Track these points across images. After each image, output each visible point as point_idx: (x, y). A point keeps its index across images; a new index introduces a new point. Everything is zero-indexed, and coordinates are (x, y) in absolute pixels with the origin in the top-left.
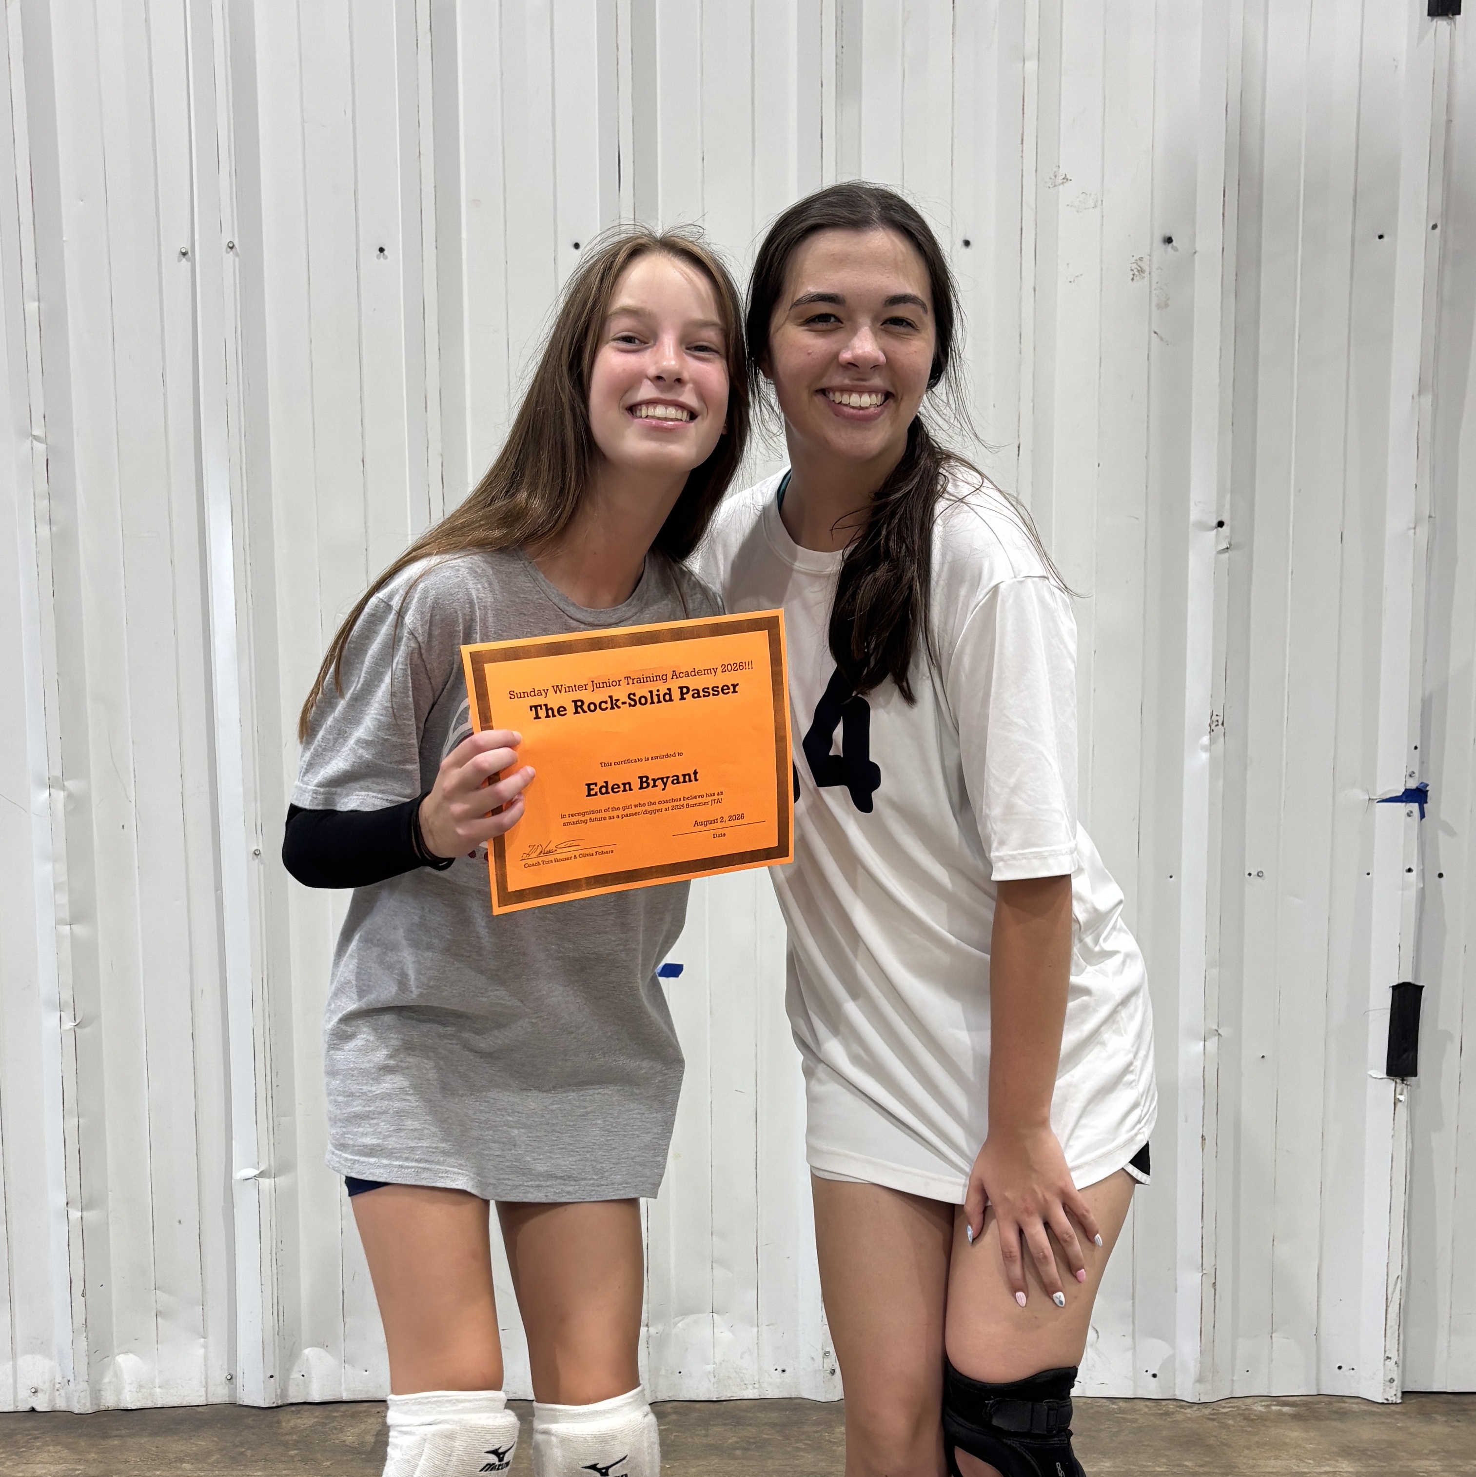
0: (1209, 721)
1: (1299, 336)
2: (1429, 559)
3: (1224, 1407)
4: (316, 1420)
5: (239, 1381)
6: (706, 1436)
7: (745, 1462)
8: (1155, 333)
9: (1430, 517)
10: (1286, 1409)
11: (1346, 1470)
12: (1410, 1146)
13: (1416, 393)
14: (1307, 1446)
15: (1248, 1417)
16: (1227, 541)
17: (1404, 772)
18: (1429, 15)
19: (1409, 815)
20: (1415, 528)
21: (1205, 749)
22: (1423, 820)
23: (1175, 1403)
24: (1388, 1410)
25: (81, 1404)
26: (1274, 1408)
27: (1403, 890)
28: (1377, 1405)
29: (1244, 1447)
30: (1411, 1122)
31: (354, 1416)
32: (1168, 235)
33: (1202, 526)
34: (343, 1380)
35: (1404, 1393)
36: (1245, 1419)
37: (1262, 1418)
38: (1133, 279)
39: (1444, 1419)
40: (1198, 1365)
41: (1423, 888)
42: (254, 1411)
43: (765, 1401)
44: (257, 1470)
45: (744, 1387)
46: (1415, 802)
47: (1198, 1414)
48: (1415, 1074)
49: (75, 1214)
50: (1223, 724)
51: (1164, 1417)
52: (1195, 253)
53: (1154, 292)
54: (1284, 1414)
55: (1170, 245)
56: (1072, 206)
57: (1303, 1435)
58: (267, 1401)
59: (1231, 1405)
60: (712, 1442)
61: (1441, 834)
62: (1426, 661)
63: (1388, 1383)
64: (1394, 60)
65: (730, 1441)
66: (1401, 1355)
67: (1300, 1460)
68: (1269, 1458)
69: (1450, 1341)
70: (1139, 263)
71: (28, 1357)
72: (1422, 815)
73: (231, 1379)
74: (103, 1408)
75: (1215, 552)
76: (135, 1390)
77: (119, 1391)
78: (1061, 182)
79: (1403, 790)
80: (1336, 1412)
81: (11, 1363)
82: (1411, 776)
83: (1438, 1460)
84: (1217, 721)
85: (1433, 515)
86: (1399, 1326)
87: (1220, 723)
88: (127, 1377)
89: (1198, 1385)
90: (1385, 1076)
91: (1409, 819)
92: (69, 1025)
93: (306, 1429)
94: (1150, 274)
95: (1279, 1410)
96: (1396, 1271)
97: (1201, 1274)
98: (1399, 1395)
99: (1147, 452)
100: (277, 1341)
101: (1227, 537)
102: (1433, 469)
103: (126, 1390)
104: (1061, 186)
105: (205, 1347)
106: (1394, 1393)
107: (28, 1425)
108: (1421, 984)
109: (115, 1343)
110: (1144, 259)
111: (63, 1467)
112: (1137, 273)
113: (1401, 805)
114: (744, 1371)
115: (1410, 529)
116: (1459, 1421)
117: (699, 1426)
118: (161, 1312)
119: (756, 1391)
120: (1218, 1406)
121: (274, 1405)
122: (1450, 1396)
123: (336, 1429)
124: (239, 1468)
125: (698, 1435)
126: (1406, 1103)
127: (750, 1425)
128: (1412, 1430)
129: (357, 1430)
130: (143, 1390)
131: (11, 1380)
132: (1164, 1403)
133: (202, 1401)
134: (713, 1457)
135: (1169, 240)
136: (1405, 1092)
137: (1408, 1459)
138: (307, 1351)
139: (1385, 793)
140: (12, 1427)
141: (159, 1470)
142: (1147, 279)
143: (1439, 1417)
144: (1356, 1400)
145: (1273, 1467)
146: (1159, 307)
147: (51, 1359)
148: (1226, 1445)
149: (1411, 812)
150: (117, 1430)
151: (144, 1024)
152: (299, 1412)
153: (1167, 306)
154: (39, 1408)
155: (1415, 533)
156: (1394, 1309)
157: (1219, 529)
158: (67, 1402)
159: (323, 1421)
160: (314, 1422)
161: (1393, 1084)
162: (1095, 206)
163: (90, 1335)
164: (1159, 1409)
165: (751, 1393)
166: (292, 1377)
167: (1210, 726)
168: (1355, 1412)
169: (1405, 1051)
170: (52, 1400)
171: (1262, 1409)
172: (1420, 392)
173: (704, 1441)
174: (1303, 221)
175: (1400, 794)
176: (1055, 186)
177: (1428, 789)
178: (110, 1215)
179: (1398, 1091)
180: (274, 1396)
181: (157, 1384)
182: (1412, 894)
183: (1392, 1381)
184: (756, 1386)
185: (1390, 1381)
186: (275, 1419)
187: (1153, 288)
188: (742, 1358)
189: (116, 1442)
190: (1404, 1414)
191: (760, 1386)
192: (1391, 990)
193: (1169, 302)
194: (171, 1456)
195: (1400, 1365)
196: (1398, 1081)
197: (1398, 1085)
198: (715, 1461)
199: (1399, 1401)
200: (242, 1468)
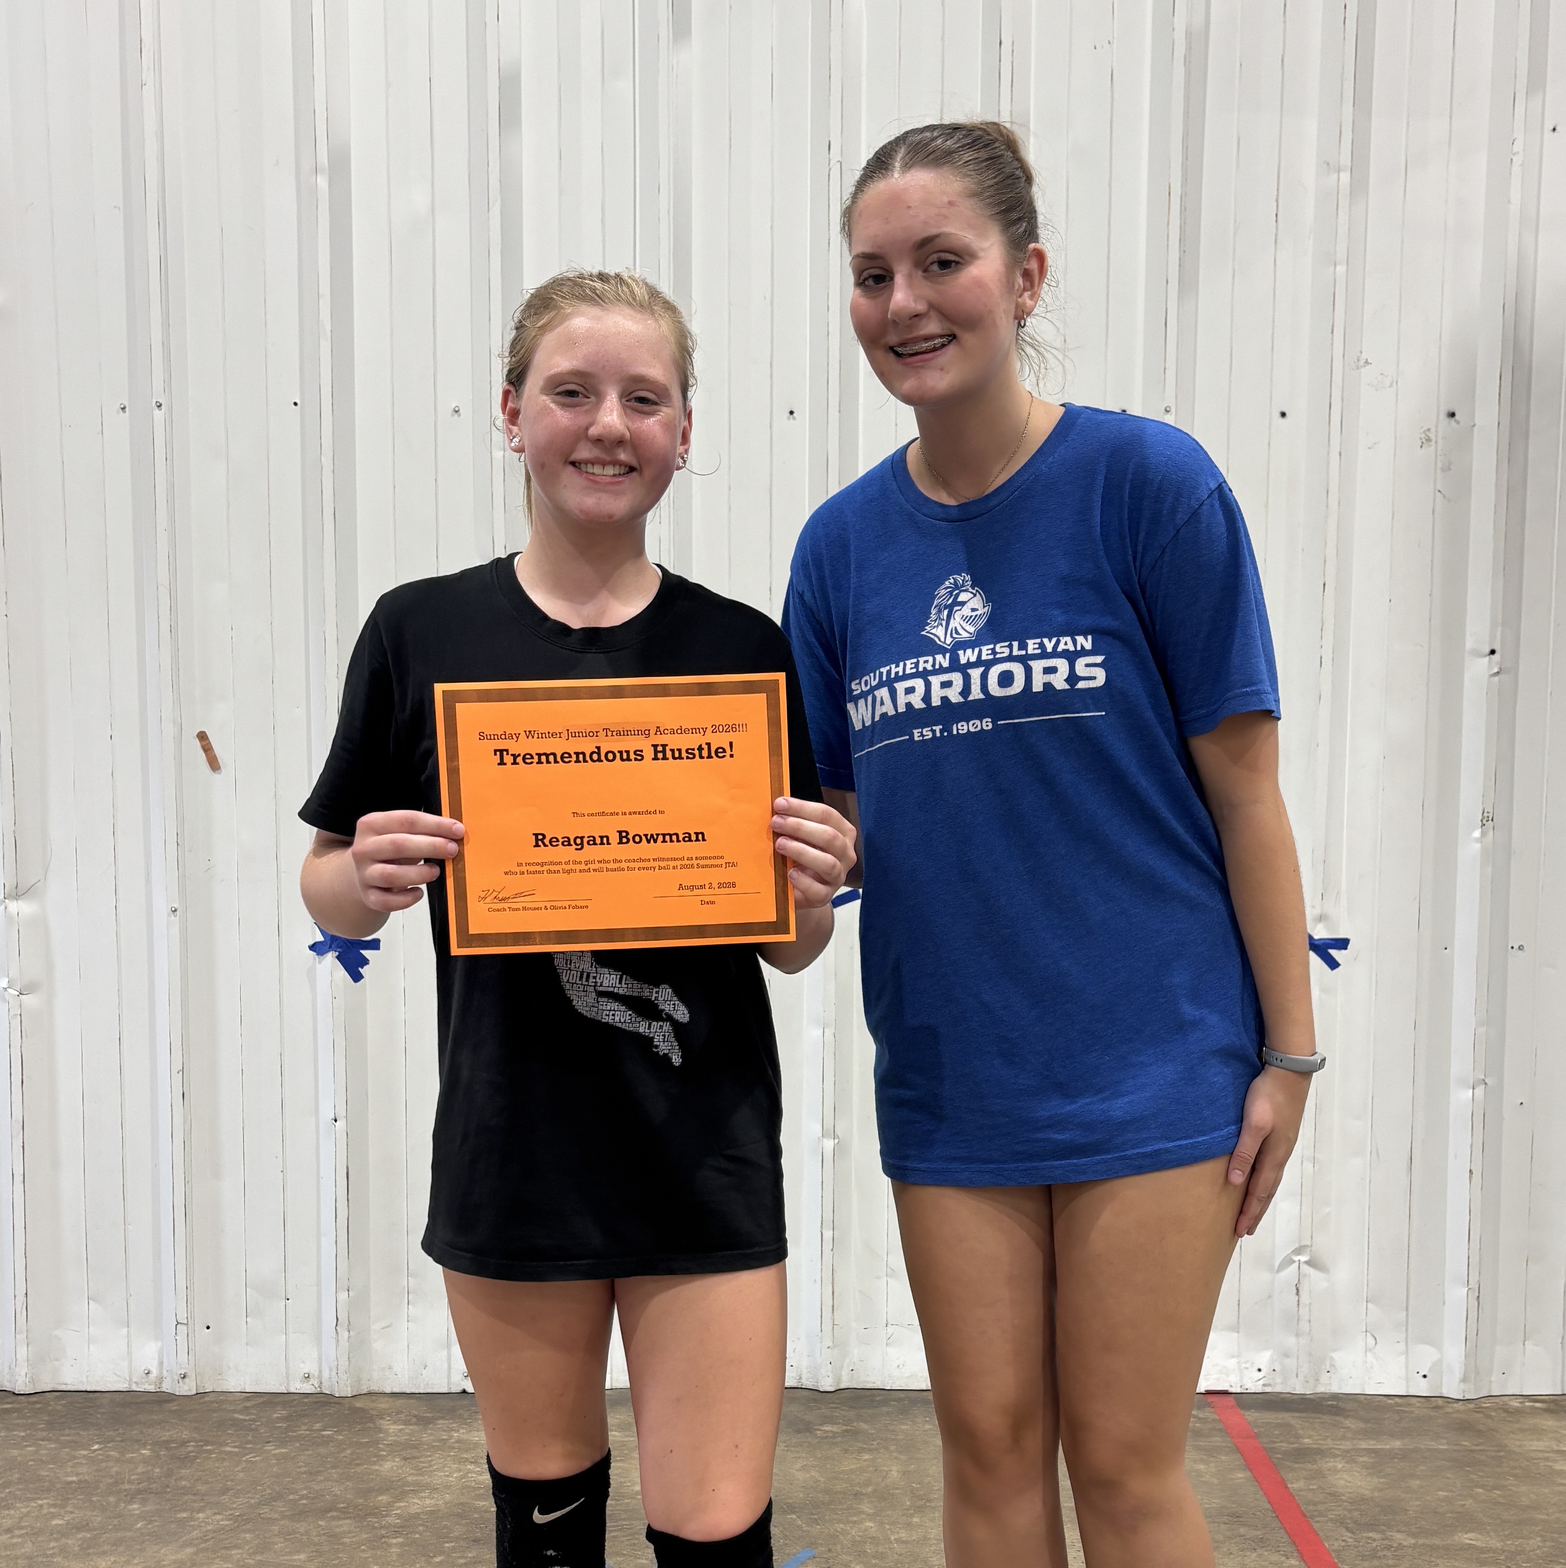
0: (1481, 817)
1: (1560, 496)
3: (1487, 1403)
8: (1439, 491)
10: (1537, 1405)
14: (1560, 1432)
15: (1506, 1410)
16: (1498, 666)
21: (1477, 840)
23: (1441, 1399)
26: (1527, 1404)
29: (1510, 1431)
32: (1452, 410)
33: (1477, 654)
36: (1503, 1412)
37: (1519, 1412)
38: (1421, 447)
40: (1463, 1368)
47: (1462, 1409)
50: (1492, 820)
51: (1434, 1411)
52: (1474, 425)
53: (1439, 458)
54: (1536, 1408)
55: (1453, 418)
56: (1372, 385)
57: (1556, 1424)
59: (1490, 1401)
70: (1428, 433)
75: (1487, 676)
78: (1363, 365)
81: (446, 1351)
84: (1488, 817)
87: (1490, 818)
89: (1462, 1385)
94: (1436, 442)
95: (1532, 1406)
97: (1467, 1289)
99: (1431, 591)
101: (1497, 663)
104: (1363, 369)
110: (1432, 430)
112: (1424, 440)
120: (1479, 1402)
131: (445, 1366)
132: (1433, 1399)
142: (1433, 448)
146: (1443, 470)
153: (1449, 469)
157: (1491, 656)
162: (1391, 386)
164: (1429, 1404)
167: (1482, 821)
171: (1518, 1405)
176: (1358, 368)
187: (1438, 455)
193: (1451, 467)
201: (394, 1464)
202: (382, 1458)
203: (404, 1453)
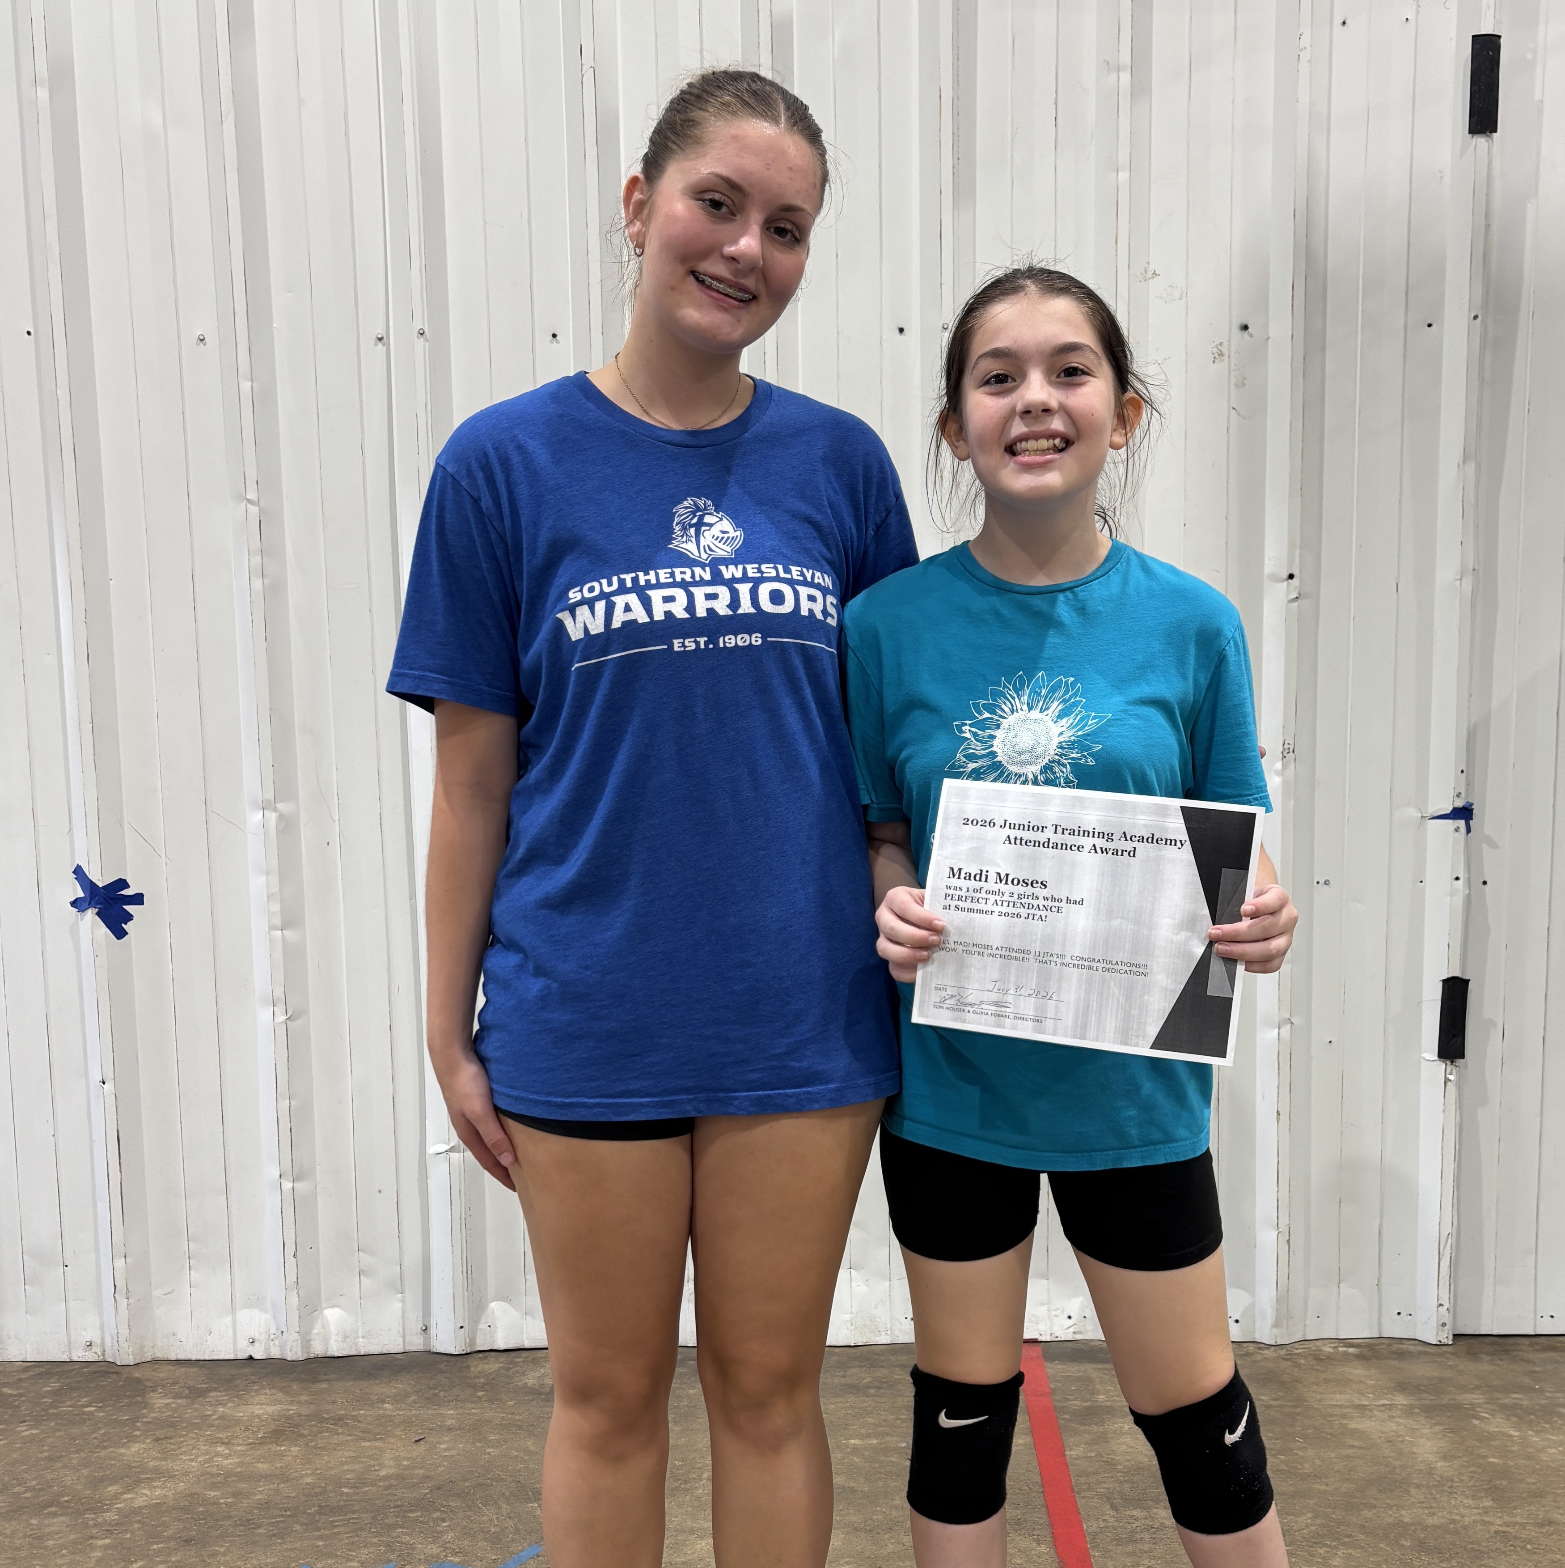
0: (1281, 749)
1: (1360, 412)
2: (1473, 606)
3: (1297, 1349)
4: (501, 1365)
5: (433, 1331)
6: (844, 1377)
7: (878, 1399)
8: (1234, 408)
9: (1474, 570)
10: (1351, 1350)
11: (1401, 1402)
12: (1458, 1120)
13: (1461, 460)
14: (1368, 1382)
15: (1318, 1357)
16: (1297, 591)
17: (1452, 793)
18: (1470, 133)
19: (1457, 830)
20: (1461, 580)
21: (1277, 773)
22: (1469, 834)
23: (1254, 1345)
24: (1439, 1351)
25: (294, 1352)
26: (1341, 1349)
27: (1451, 896)
28: (1431, 1346)
29: (1314, 1383)
30: (1459, 1100)
31: (535, 1361)
32: (1245, 322)
33: (1275, 578)
34: (524, 1330)
35: (1455, 1336)
36: (1315, 1359)
37: (1330, 1358)
38: (1214, 362)
39: (1489, 1358)
40: (1275, 1312)
41: (1469, 894)
42: (445, 1358)
43: (897, 1346)
44: (449, 1410)
45: (877, 1333)
46: (1462, 819)
47: (1274, 1355)
48: (1462, 1056)
49: (288, 1185)
50: (1293, 752)
51: (1245, 1358)
52: (1268, 339)
53: (1233, 373)
54: (1349, 1354)
55: (1247, 332)
56: (1161, 298)
57: (1366, 1372)
58: (458, 1348)
59: (1302, 1346)
60: (849, 1382)
61: (1484, 846)
62: (1471, 695)
63: (1441, 1327)
64: (1440, 172)
65: (865, 1381)
66: (1452, 1302)
67: (1362, 1394)
68: (1334, 1393)
69: (1495, 1290)
70: (1220, 347)
71: (246, 1311)
72: (1469, 830)
73: (426, 1330)
74: (312, 1356)
75: (1285, 601)
76: (340, 1340)
77: (326, 1341)
78: (1150, 276)
79: (1451, 809)
80: (1394, 1353)
81: (231, 1317)
82: (1458, 796)
83: (1481, 1394)
84: (1289, 749)
85: (1476, 568)
86: (1450, 1277)
87: (1291, 750)
88: (333, 1329)
89: (1274, 1330)
90: (1436, 1058)
91: (1457, 834)
92: (281, 1018)
93: (492, 1373)
94: (1229, 357)
95: (1345, 1352)
96: (1447, 1229)
97: (1277, 1232)
98: (1451, 1337)
99: (1227, 514)
100: (466, 1297)
101: (1296, 588)
102: (1477, 527)
103: (333, 1340)
104: (1152, 280)
105: (403, 1301)
106: (1446, 1335)
107: (248, 1370)
108: (1467, 978)
109: (323, 1299)
110: (1224, 344)
111: (278, 1407)
112: (1217, 356)
113: (1451, 821)
114: (878, 1320)
115: (1457, 580)
116: (1501, 1360)
117: (838, 1368)
118: (363, 1271)
119: (888, 1337)
120: (1291, 1347)
121: (464, 1353)
122: (1496, 1339)
123: (518, 1373)
124: (434, 1407)
125: (837, 1376)
126: (1454, 1083)
127: (881, 1367)
128: (1461, 1368)
129: (537, 1374)
130: (347, 1340)
131: (230, 1332)
132: (1245, 1345)
133: (400, 1349)
134: (850, 1395)
135: (1245, 328)
136: (1454, 1072)
137: (1456, 1393)
138: (493, 1305)
139: (1435, 811)
140: (233, 1372)
141: (363, 1410)
142: (1226, 362)
143: (1484, 1356)
144: (1413, 1342)
145: (1337, 1401)
146: (1237, 386)
147: (266, 1313)
148: (1297, 1381)
149: (1459, 828)
150: (325, 1375)
151: (347, 1017)
152: (485, 1358)
153: (1244, 385)
154: (256, 1356)
155: (1461, 584)
156: (1446, 1262)
157: (1290, 580)
158: (281, 1351)
159: (506, 1366)
160: (500, 1367)
161: (1444, 1066)
162: (1181, 298)
163: (300, 1292)
164: (1240, 1351)
165: (884, 1339)
166: (480, 1327)
167: (1282, 753)
168: (1411, 1352)
169: (1454, 1036)
170: (267, 1349)
171: (1331, 1350)
172: (1464, 462)
173: (843, 1381)
174: (1362, 311)
175: (1448, 812)
176: (1146, 278)
177: (1473, 807)
178: (317, 1187)
179: (1448, 1072)
180: (463, 1344)
181: (360, 1335)
182: (1459, 900)
183: (1444, 1325)
184: (889, 1333)
185: (1442, 1325)
186: (465, 1364)
187: (1232, 369)
188: (876, 1308)
189: (324, 1386)
190: (1454, 1354)
191: (892, 1333)
192: (1441, 983)
193: (1246, 382)
194: (374, 1398)
195: (1451, 1312)
196: (1448, 1063)
197: (1448, 1066)
198: (852, 1398)
199: (1451, 1343)
200: (436, 1407)
201: (144, 1446)
202: (132, 1439)
203: (159, 1433)
